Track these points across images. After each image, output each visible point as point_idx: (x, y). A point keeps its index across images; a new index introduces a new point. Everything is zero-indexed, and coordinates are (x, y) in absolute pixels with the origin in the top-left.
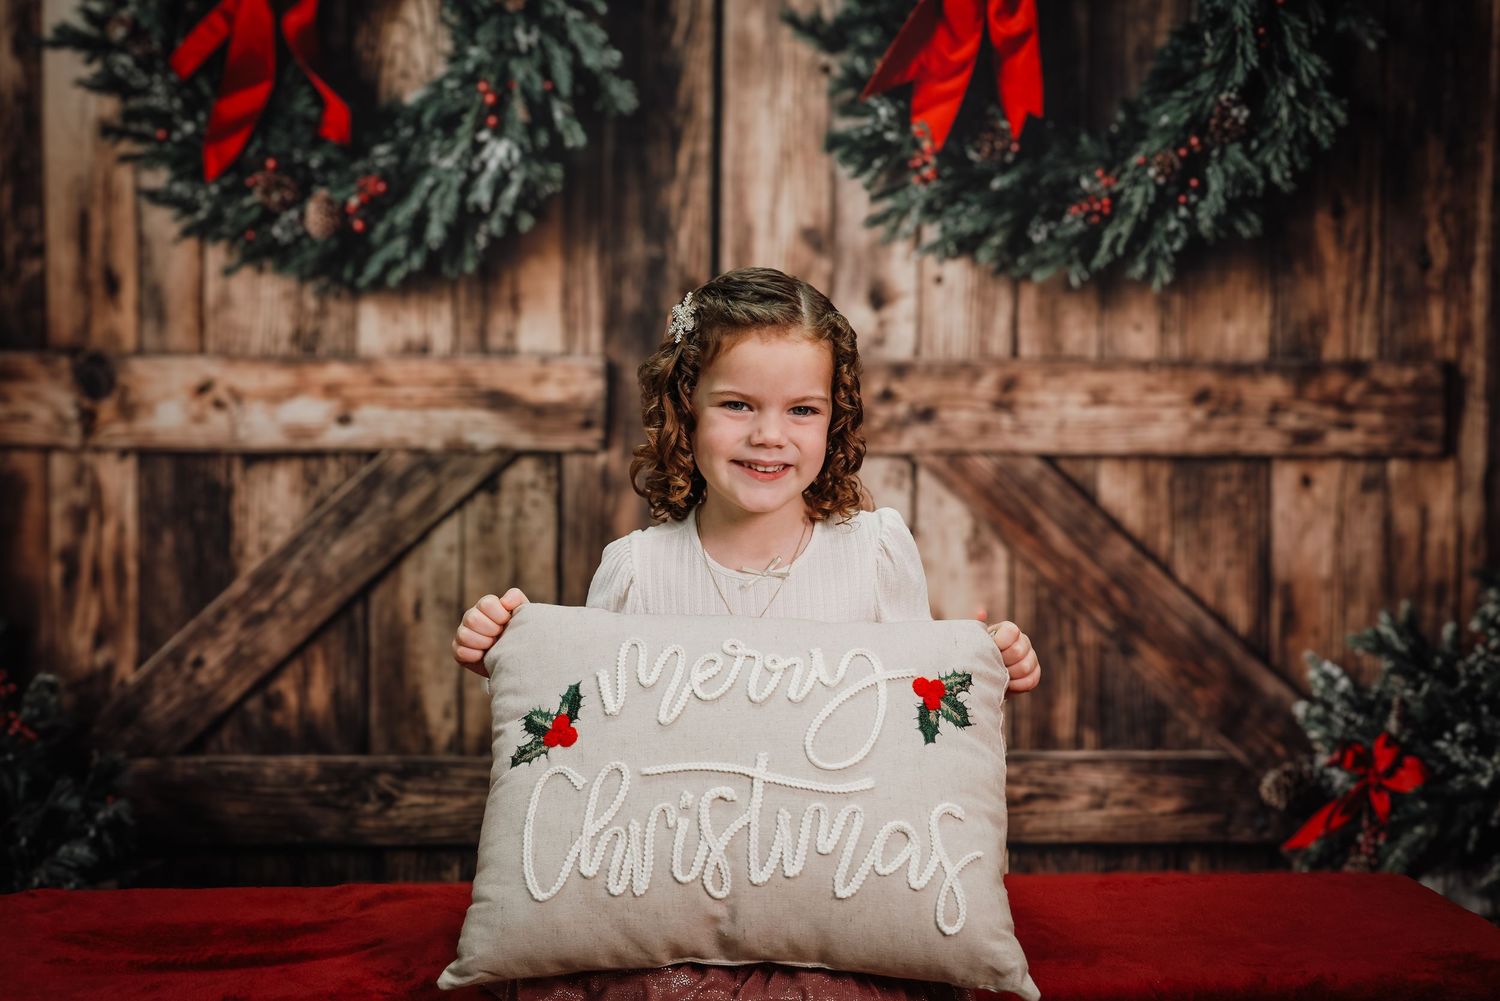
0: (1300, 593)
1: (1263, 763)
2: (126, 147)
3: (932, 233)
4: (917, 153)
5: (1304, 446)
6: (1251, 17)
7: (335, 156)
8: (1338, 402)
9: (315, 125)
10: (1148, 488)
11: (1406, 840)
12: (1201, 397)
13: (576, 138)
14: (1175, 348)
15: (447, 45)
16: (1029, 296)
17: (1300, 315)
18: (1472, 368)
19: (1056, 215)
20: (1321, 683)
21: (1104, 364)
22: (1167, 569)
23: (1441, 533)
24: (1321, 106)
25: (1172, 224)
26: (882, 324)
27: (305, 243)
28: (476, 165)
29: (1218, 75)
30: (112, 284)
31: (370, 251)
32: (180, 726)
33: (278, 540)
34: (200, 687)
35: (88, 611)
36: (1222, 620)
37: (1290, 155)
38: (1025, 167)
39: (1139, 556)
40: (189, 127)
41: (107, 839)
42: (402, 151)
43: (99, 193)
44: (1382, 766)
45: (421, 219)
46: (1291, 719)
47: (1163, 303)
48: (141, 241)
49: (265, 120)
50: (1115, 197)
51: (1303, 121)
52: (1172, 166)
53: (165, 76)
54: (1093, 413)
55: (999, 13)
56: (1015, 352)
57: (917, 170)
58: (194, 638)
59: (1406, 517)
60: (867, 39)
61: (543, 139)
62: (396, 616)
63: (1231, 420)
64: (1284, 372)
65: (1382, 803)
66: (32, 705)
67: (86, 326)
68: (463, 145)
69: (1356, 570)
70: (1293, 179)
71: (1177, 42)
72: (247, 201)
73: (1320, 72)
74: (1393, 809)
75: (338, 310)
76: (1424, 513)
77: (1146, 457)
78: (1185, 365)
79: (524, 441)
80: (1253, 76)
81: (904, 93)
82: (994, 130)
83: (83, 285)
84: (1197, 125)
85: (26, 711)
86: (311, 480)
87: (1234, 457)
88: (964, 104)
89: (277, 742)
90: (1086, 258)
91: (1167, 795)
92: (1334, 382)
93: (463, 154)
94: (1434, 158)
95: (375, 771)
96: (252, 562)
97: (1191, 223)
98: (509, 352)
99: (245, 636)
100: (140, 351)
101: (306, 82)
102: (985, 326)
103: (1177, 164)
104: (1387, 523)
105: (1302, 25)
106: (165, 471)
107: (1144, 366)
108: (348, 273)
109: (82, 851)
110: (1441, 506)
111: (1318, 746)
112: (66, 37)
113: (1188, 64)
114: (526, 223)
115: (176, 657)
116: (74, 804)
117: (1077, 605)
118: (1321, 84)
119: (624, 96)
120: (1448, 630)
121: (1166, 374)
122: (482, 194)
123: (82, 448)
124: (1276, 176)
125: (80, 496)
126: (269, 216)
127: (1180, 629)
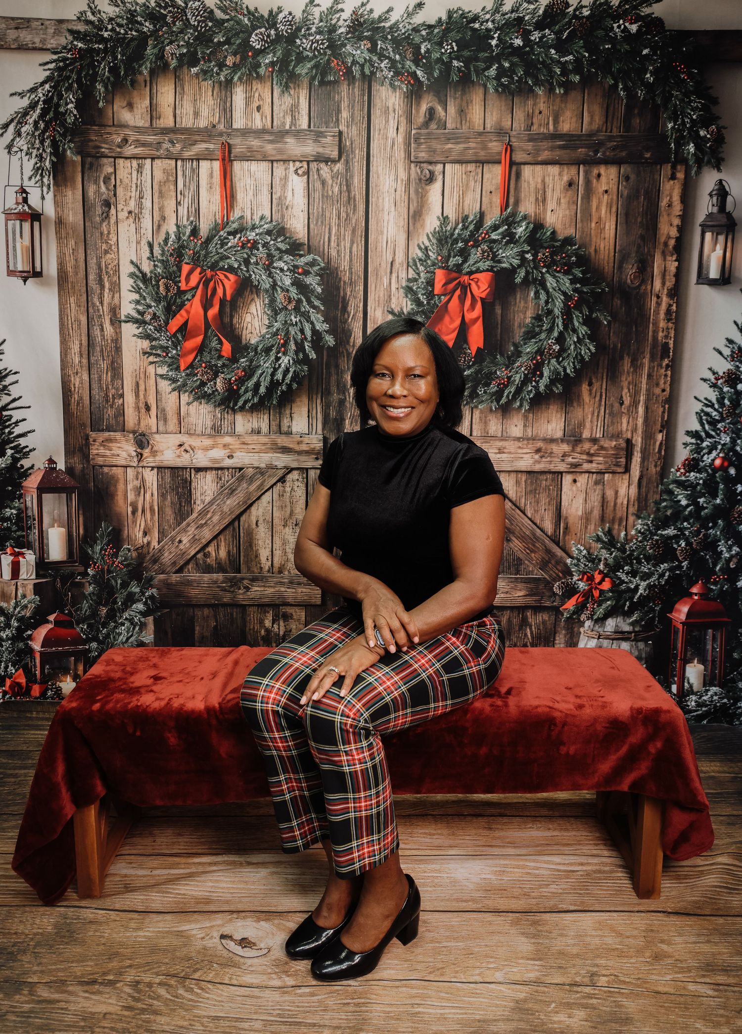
1: (555, 580)
2: (152, 359)
5: (575, 468)
7: (227, 362)
8: (588, 454)
10: (518, 483)
11: (604, 606)
12: (538, 451)
13: (313, 355)
15: (267, 322)
16: (477, 414)
17: (574, 421)
18: (636, 440)
21: (503, 438)
22: (524, 513)
23: (622, 499)
25: (530, 388)
30: (148, 408)
31: (239, 397)
32: (174, 563)
33: (208, 499)
34: (181, 550)
35: (141, 523)
37: (574, 363)
38: (476, 367)
39: (513, 507)
40: (174, 352)
41: (149, 602)
42: (251, 361)
43: (142, 376)
45: (257, 385)
46: (566, 564)
47: (526, 417)
50: (509, 378)
54: (499, 456)
59: (610, 493)
61: (301, 356)
62: (249, 526)
63: (549, 459)
64: (568, 442)
65: (596, 593)
67: (139, 423)
68: (273, 358)
74: (600, 596)
75: (229, 417)
76: (617, 492)
78: (533, 439)
80: (561, 334)
82: (465, 353)
83: (137, 408)
84: (540, 352)
85: (120, 559)
87: (550, 472)
89: (208, 569)
90: (498, 401)
92: (587, 446)
94: (627, 363)
95: (243, 579)
96: (198, 507)
97: (536, 388)
98: (289, 433)
100: (157, 432)
106: (168, 474)
108: (231, 405)
109: (140, 606)
110: (622, 491)
112: (130, 319)
113: (537, 329)
114: (295, 386)
116: (138, 590)
119: (330, 340)
120: (623, 534)
121: (525, 442)
122: (279, 376)
124: (568, 371)
125: (137, 483)
126: (203, 384)
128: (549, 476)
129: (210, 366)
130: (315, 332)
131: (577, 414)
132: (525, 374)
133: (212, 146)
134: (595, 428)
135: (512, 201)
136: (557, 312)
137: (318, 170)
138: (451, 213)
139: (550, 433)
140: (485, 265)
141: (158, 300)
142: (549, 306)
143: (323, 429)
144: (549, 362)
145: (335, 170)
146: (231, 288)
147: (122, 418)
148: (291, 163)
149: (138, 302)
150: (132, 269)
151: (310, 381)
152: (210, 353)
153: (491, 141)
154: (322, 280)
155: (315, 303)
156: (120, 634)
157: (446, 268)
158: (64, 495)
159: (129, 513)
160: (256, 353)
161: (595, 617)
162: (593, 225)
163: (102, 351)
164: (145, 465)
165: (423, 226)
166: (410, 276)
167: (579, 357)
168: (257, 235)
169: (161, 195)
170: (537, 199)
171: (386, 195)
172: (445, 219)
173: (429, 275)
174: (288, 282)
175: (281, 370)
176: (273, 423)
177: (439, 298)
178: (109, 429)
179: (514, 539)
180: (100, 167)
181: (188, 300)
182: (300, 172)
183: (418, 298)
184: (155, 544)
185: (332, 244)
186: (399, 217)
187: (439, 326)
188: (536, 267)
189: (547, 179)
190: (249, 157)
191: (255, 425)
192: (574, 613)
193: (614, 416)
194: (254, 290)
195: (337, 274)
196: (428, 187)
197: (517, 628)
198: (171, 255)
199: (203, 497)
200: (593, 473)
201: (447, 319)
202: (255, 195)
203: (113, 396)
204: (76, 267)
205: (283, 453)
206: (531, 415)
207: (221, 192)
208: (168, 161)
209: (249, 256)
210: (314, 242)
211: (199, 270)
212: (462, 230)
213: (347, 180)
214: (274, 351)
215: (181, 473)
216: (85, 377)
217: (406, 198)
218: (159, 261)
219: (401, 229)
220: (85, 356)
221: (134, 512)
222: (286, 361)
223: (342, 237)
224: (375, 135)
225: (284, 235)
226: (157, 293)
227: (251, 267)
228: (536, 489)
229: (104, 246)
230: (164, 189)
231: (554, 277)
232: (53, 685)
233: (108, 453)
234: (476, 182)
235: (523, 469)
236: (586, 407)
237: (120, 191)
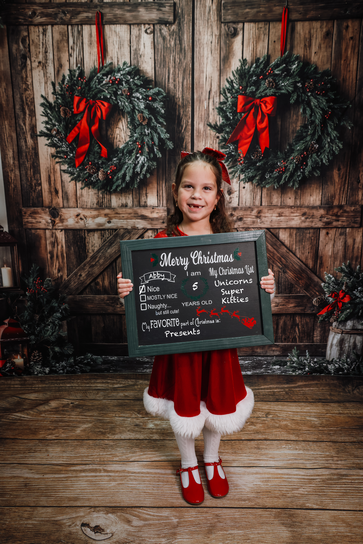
0: (324, 259)
1: (313, 296)
2: (57, 160)
3: (242, 176)
4: (239, 157)
5: (328, 226)
6: (320, 122)
7: (105, 161)
8: (336, 215)
9: (99, 153)
10: (291, 235)
11: (345, 313)
12: (304, 214)
13: (159, 155)
14: (298, 203)
15: (129, 134)
16: (265, 191)
19: (272, 172)
20: (328, 279)
21: (282, 207)
22: (294, 254)
24: (336, 143)
25: (299, 173)
26: (231, 198)
27: (99, 181)
28: (137, 163)
29: (312, 136)
30: (57, 192)
31: (113, 183)
32: (77, 289)
33: (96, 249)
34: (81, 281)
35: (56, 264)
36: (306, 265)
37: (328, 156)
38: (264, 160)
39: (288, 251)
40: (71, 155)
42: (120, 159)
43: (52, 171)
44: (341, 297)
45: (124, 175)
46: (321, 287)
47: (296, 193)
48: (62, 181)
49: (88, 152)
51: (331, 148)
52: (300, 159)
53: (65, 143)
54: (279, 218)
55: (259, 123)
56: (261, 205)
57: (239, 161)
58: (79, 270)
59: (350, 241)
60: (227, 130)
63: (311, 219)
64: (324, 208)
65: (340, 305)
66: (46, 285)
69: (337, 253)
70: (328, 162)
71: (302, 129)
72: (85, 172)
73: (336, 135)
74: (343, 306)
75: (107, 197)
76: (354, 240)
77: (290, 228)
78: (301, 207)
79: (149, 226)
80: (319, 137)
81: (236, 142)
82: (257, 151)
83: (50, 192)
84: (306, 149)
86: (102, 236)
87: (312, 228)
88: (250, 145)
89: (98, 292)
90: (278, 183)
91: (292, 303)
93: (134, 159)
97: (303, 173)
98: (145, 206)
99: (90, 270)
100: (63, 207)
101: (97, 143)
102: (254, 198)
103: (301, 159)
104: (345, 243)
105: (332, 124)
106: (71, 233)
107: (291, 207)
108: (108, 189)
109: (59, 315)
111: (326, 293)
112: (43, 134)
113: (304, 134)
114: (148, 175)
115: (76, 274)
116: (56, 305)
117: (273, 262)
118: (336, 138)
119: (170, 145)
120: (358, 267)
121: (296, 209)
122: (138, 169)
123: (52, 229)
124: (324, 161)
125: (53, 239)
126: (90, 175)
127: (297, 267)
128: (311, 231)
129: (94, 164)
130: (160, 139)
131: (330, 190)
132: (296, 164)
133: (90, 15)
134: (341, 198)
135: (288, 47)
136: (317, 121)
137: (160, 30)
138: (248, 56)
139: (312, 202)
140: (269, 92)
141: (59, 121)
142: (312, 118)
143: (167, 203)
144: (311, 156)
145: (172, 30)
146: (106, 111)
147: (41, 199)
148: (143, 26)
149: (47, 123)
150: (42, 101)
151: (158, 172)
152: (94, 155)
153: (275, 6)
154: (164, 104)
155: (160, 120)
156: (48, 330)
157: (245, 95)
158: (9, 248)
159: (49, 258)
160: (123, 154)
161: (339, 320)
162: (342, 62)
163: (26, 156)
164: (57, 228)
165: (230, 66)
166: (222, 101)
167: (331, 152)
168: (121, 75)
169: (59, 50)
170: (305, 45)
171: (205, 45)
172: (244, 62)
173: (233, 99)
174: (142, 106)
175: (139, 165)
176: (135, 200)
177: (241, 115)
178: (34, 206)
179: (288, 271)
180: (19, 33)
181: (78, 120)
182: (148, 31)
183: (227, 115)
184: (65, 277)
185: (171, 80)
186: (214, 60)
187: (241, 134)
188: (305, 92)
189: (312, 31)
190: (115, 22)
191: (124, 202)
192: (326, 317)
193: (354, 190)
194: (121, 112)
195: (174, 100)
196: (233, 40)
197: (290, 327)
198: (67, 90)
199: (93, 248)
200: (339, 228)
201: (246, 129)
202: (120, 48)
203: (35, 184)
204: (7, 101)
205: (142, 219)
206: (299, 191)
207: (98, 47)
208: (62, 26)
209: (117, 90)
210: (159, 79)
211: (85, 100)
212: (255, 68)
213: (179, 37)
214: (134, 153)
215: (79, 233)
216: (17, 172)
217: (219, 47)
218: (59, 95)
219: (216, 69)
220: (16, 159)
221: (52, 257)
222: (142, 159)
223: (177, 75)
224: (198, 5)
225: (139, 75)
226: (59, 116)
227: (118, 97)
228: (302, 239)
229: (24, 86)
230: (61, 45)
231: (316, 98)
232: (9, 360)
233: (34, 221)
234: (264, 35)
235: (294, 226)
236: (336, 185)
237: (32, 48)
